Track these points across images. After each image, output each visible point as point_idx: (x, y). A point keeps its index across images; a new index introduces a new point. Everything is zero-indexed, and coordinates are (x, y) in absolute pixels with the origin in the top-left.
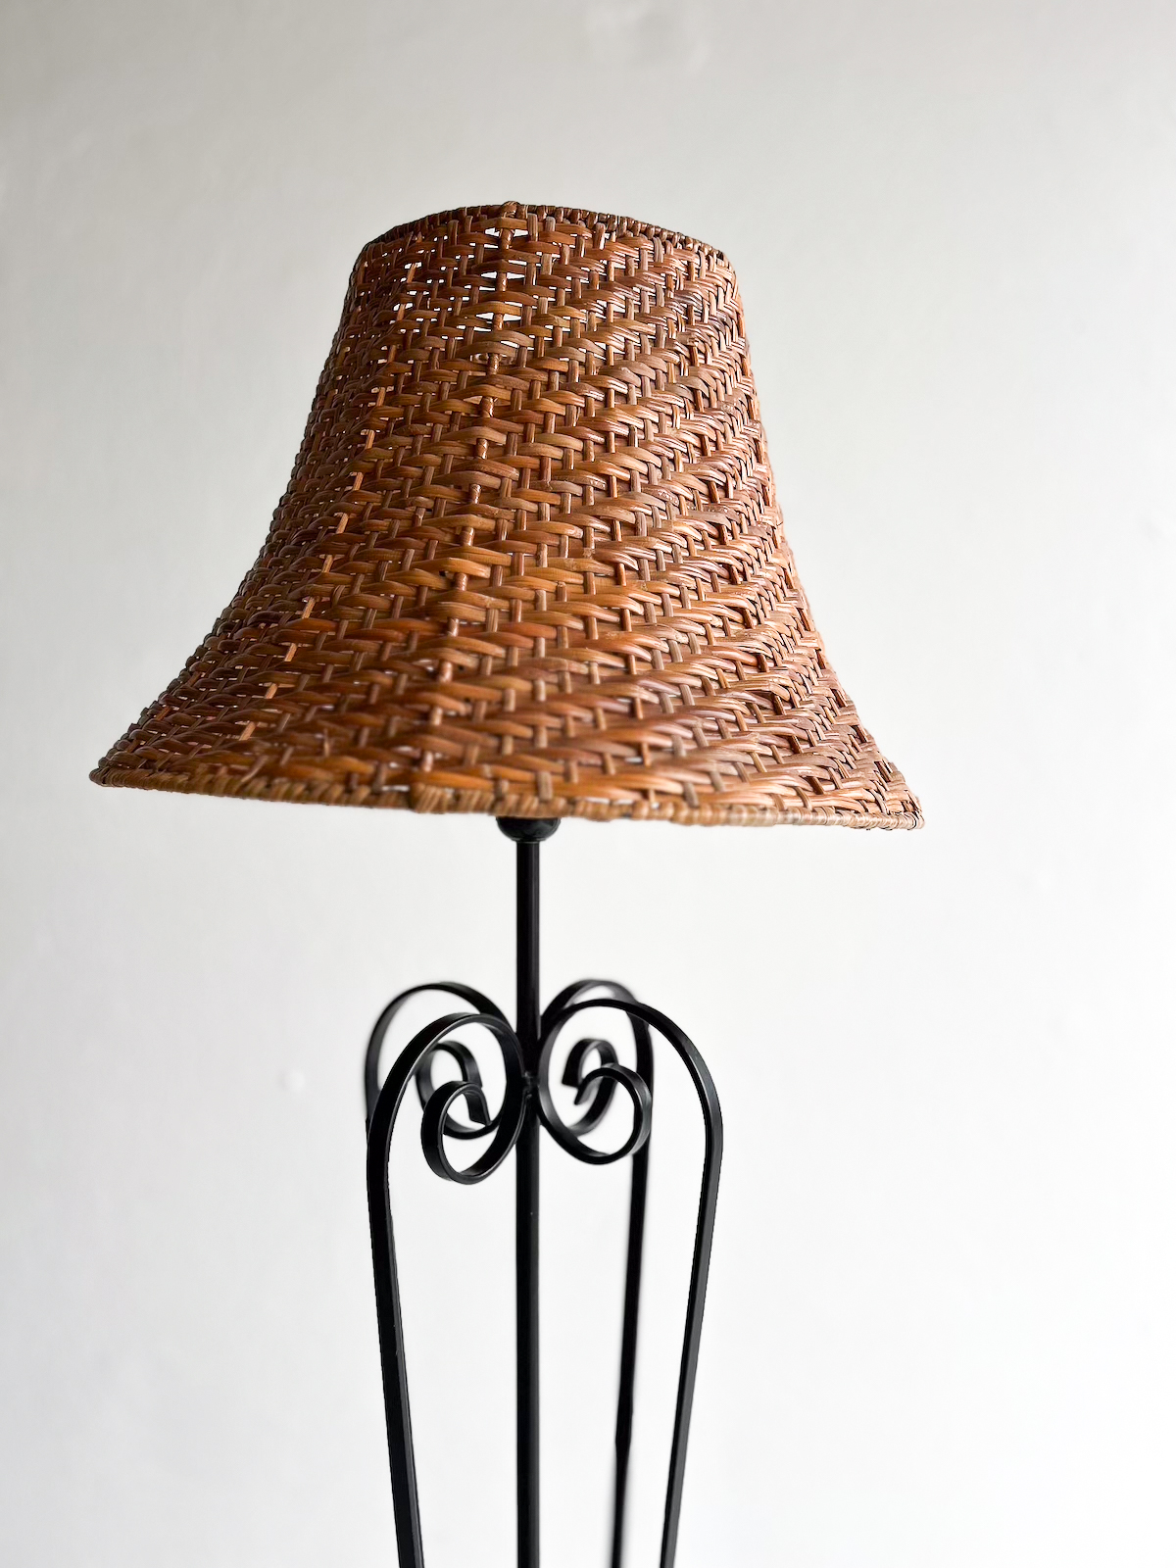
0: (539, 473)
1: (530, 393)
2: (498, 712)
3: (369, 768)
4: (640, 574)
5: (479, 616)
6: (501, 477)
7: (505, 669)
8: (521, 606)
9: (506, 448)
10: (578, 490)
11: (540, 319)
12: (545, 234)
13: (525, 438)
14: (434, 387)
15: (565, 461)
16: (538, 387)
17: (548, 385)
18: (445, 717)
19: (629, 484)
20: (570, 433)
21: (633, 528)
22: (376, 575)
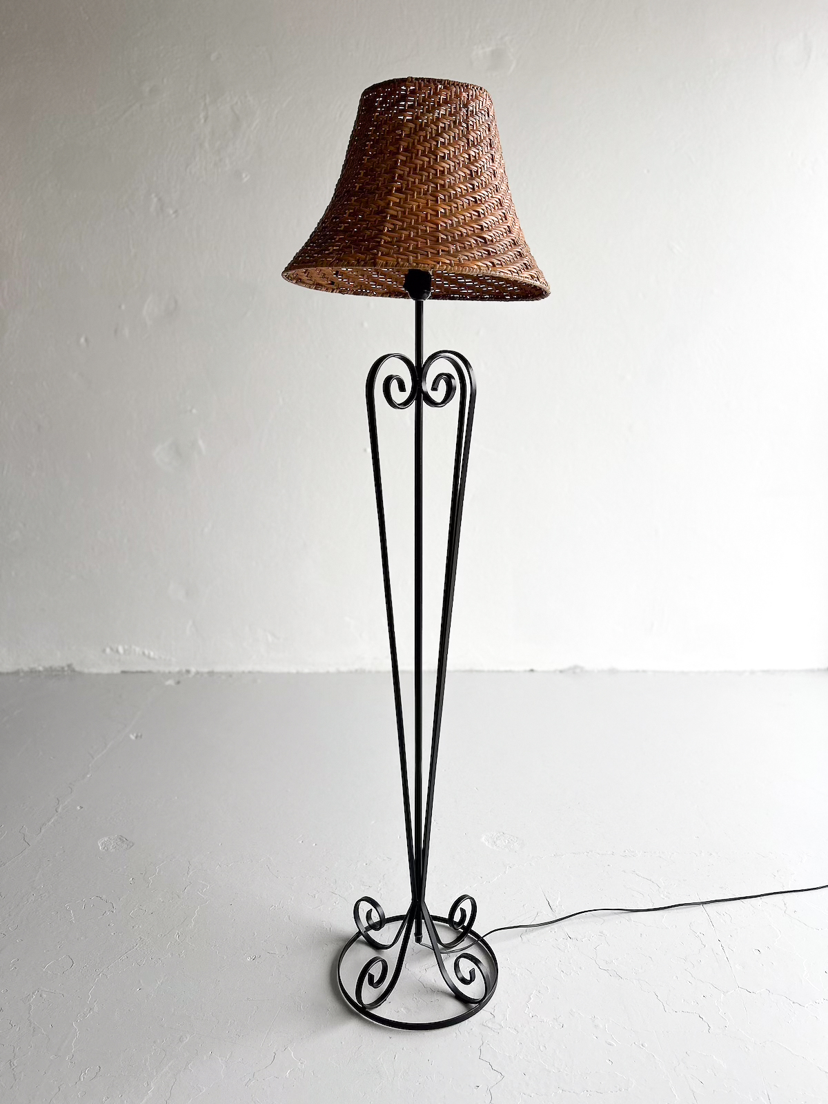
0: (415, 169)
1: (414, 143)
2: (399, 241)
3: (363, 256)
4: (445, 200)
5: (395, 213)
6: (404, 171)
7: (403, 229)
8: (407, 210)
9: (406, 162)
10: (427, 174)
11: (417, 118)
12: (420, 88)
13: (411, 158)
14: (385, 142)
15: (423, 164)
16: (416, 141)
17: (419, 141)
18: (385, 242)
19: (442, 172)
20: (426, 156)
21: (443, 186)
22: (367, 202)
